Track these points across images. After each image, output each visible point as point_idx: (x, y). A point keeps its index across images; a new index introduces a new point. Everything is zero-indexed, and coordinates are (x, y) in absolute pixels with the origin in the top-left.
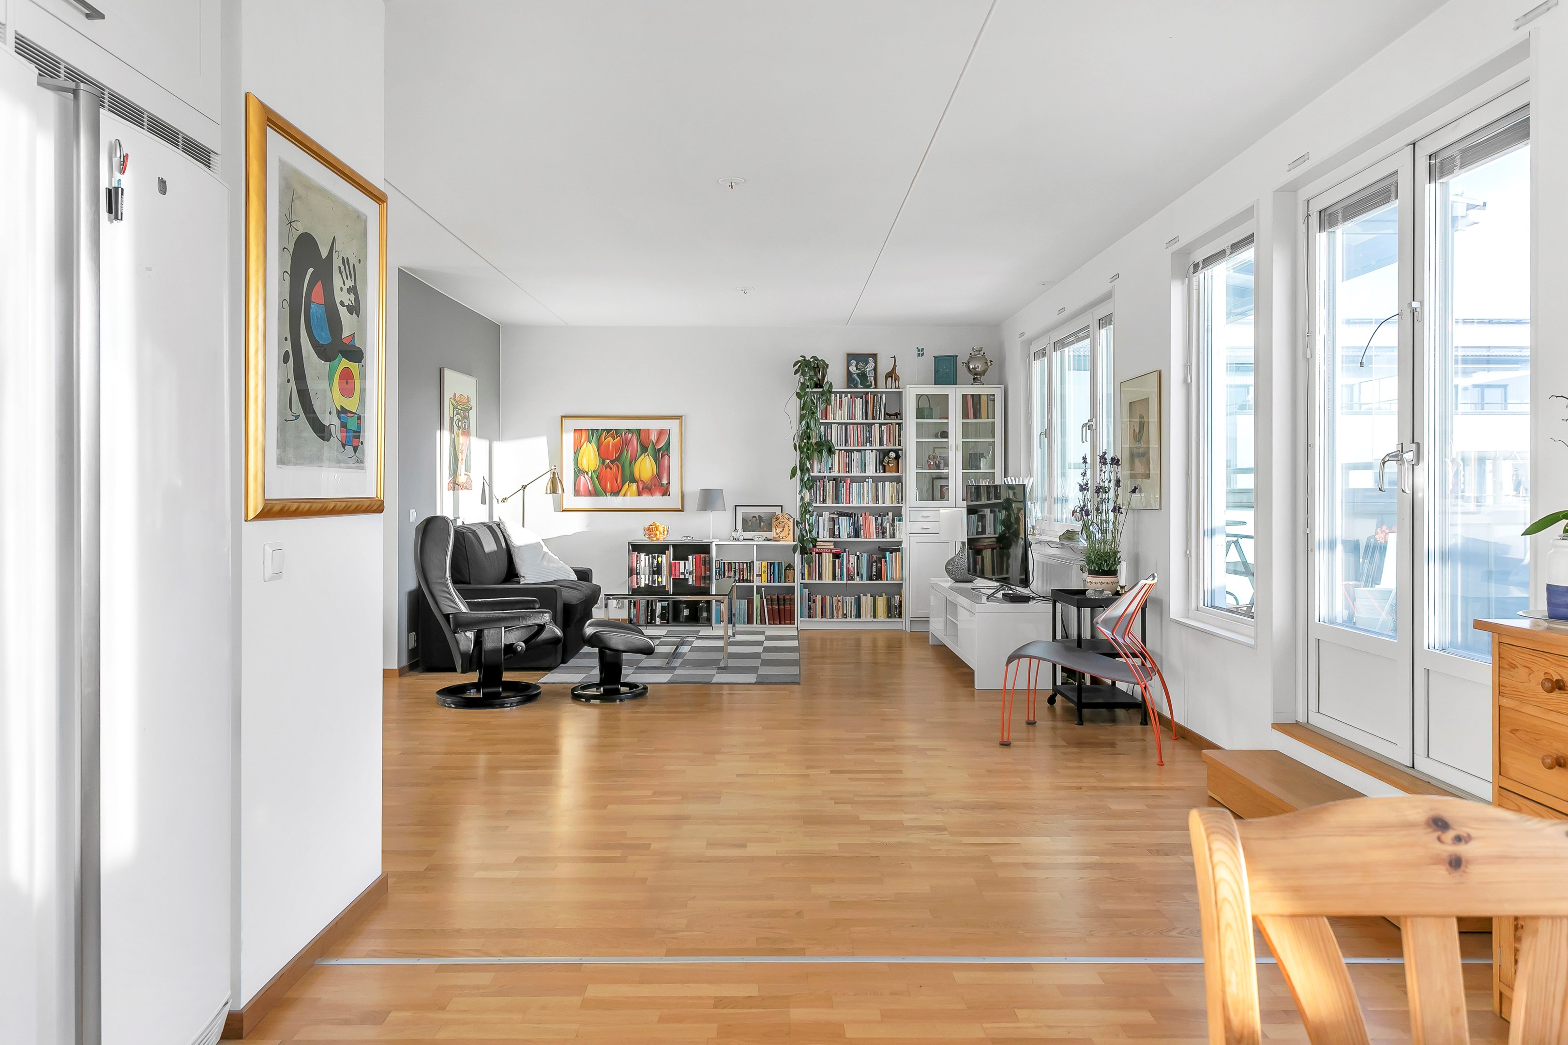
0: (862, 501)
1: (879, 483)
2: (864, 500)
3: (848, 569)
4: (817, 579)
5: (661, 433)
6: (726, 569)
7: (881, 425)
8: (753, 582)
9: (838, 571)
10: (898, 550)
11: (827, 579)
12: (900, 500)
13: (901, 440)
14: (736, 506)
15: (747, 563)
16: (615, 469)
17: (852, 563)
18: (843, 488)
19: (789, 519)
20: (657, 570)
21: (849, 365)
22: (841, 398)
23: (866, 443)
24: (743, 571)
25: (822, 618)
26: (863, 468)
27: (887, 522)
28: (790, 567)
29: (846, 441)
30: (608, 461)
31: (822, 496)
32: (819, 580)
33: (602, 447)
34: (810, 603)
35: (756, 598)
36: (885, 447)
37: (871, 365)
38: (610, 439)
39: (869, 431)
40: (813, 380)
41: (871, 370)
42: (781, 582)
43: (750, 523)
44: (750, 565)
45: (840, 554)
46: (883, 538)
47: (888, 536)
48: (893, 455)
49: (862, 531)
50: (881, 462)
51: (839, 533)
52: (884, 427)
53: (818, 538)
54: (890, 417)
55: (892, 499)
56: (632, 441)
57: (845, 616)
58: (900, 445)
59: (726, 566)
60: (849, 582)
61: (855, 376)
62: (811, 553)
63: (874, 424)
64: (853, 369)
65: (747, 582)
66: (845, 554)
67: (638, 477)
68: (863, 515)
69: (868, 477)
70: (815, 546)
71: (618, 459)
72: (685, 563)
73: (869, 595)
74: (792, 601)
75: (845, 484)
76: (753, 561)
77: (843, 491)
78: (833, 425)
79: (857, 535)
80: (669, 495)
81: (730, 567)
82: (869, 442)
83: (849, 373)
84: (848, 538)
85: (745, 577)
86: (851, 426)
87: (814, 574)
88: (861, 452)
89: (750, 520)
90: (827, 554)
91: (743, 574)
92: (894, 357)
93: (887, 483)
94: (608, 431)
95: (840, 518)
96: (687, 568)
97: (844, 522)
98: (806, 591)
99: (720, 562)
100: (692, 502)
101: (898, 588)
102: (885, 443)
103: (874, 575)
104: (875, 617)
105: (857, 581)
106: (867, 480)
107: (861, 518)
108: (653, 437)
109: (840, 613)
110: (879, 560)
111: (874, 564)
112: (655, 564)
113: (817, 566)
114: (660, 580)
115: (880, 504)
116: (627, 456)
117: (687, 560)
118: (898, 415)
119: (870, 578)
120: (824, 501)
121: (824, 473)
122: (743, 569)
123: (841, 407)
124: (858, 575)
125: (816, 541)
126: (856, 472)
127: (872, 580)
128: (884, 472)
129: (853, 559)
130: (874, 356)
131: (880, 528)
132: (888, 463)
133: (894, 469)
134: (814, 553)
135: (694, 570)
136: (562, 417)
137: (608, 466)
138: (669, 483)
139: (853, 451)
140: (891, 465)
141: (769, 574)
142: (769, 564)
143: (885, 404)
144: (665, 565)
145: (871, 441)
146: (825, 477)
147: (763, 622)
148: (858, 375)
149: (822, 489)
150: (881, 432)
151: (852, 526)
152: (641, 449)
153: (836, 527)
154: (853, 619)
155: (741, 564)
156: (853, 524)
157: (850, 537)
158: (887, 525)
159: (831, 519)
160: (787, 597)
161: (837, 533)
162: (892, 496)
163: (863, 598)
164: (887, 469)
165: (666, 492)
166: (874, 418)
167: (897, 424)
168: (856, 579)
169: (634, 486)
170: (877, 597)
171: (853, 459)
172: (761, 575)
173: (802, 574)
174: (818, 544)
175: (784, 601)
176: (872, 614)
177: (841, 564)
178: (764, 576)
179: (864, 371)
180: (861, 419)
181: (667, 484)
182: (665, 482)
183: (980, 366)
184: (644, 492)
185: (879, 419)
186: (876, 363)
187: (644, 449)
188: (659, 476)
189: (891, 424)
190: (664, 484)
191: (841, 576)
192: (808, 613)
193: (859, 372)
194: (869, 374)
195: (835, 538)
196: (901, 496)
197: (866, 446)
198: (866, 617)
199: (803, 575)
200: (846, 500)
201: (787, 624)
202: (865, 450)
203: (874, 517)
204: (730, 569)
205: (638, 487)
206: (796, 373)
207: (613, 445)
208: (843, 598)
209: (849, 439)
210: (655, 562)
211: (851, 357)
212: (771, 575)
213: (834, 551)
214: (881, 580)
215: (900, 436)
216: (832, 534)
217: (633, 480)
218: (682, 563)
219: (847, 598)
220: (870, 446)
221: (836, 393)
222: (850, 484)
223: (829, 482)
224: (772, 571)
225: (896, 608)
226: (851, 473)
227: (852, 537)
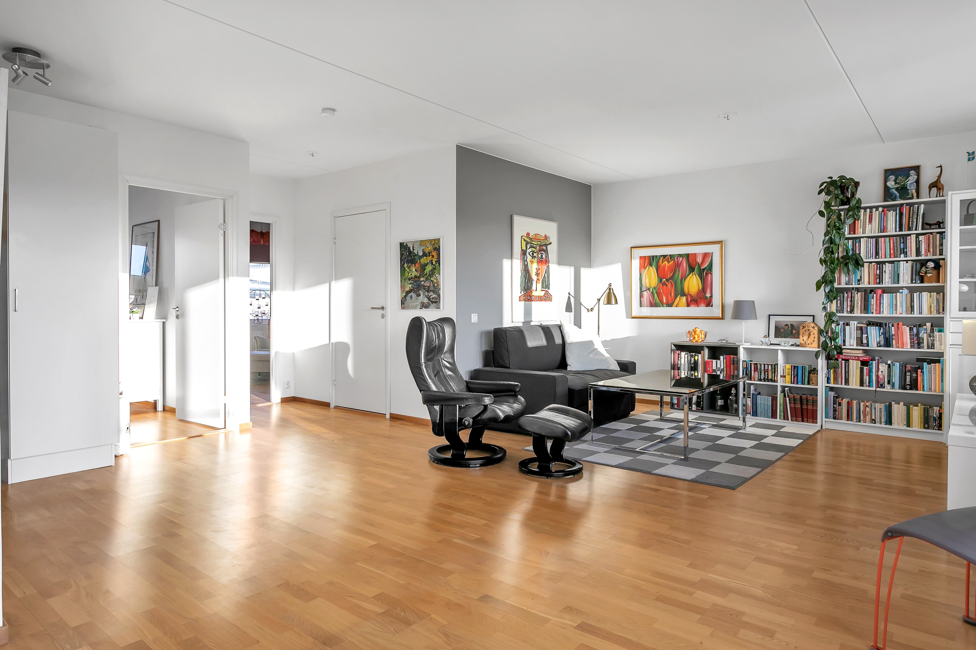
0: (894, 312)
1: (915, 294)
2: (896, 310)
3: (878, 377)
4: (844, 383)
5: (705, 255)
6: (753, 369)
7: (918, 235)
8: (777, 382)
9: (866, 378)
10: (938, 361)
11: (854, 384)
13: (942, 250)
14: (770, 315)
15: (772, 365)
16: (669, 285)
17: (882, 372)
18: (873, 298)
19: (814, 327)
20: (694, 367)
21: (886, 180)
22: (871, 212)
23: (901, 254)
24: (768, 372)
25: (847, 420)
26: (897, 279)
27: (924, 333)
28: (814, 371)
29: (877, 253)
30: (665, 280)
31: (849, 307)
32: (845, 384)
33: (660, 269)
34: (835, 405)
35: (780, 396)
36: (923, 257)
37: (913, 178)
38: (666, 262)
39: (903, 243)
40: (838, 198)
41: (913, 183)
42: (804, 384)
43: (782, 330)
44: (775, 367)
45: (869, 362)
46: (919, 348)
47: (926, 347)
48: (931, 265)
49: (894, 341)
50: (918, 273)
51: (868, 341)
52: (921, 238)
53: (844, 345)
54: (930, 227)
55: (931, 310)
56: (682, 263)
57: (873, 421)
58: (941, 254)
59: (753, 366)
60: (878, 389)
61: (894, 191)
62: (837, 359)
63: (910, 235)
64: (891, 184)
65: (772, 382)
66: (874, 362)
67: (688, 292)
68: (896, 325)
69: (902, 288)
70: (840, 353)
71: (672, 278)
72: (717, 361)
73: (902, 403)
74: (815, 402)
75: (875, 295)
76: (777, 364)
77: (873, 302)
78: (861, 239)
79: (888, 343)
80: (712, 306)
81: (756, 367)
82: (904, 253)
83: (886, 189)
84: (878, 346)
85: (770, 377)
86: (883, 239)
87: (840, 379)
88: (894, 263)
89: (783, 328)
90: (855, 361)
91: (768, 374)
92: (941, 166)
93: (925, 295)
94: (665, 256)
95: (869, 327)
96: (718, 366)
97: (873, 331)
98: (832, 394)
99: (747, 363)
100: (729, 312)
101: (939, 400)
102: (923, 252)
103: (908, 384)
104: (908, 425)
106: (901, 291)
107: (893, 328)
108: (699, 260)
109: (868, 418)
110: (916, 370)
111: (908, 374)
112: (693, 362)
113: (843, 371)
114: (696, 374)
115: (916, 314)
116: (679, 275)
117: (719, 359)
118: (940, 224)
119: (903, 387)
120: (852, 311)
121: (852, 284)
122: (768, 370)
123: (871, 222)
124: (889, 383)
125: (842, 349)
126: (887, 282)
127: (905, 389)
128: (922, 282)
129: (883, 368)
130: (917, 169)
131: (915, 338)
132: (926, 273)
133: (935, 278)
134: (840, 360)
135: (725, 368)
136: (631, 248)
137: (665, 284)
138: (711, 296)
139: (884, 262)
140: (929, 275)
141: (793, 376)
142: (793, 367)
143: (924, 214)
144: (700, 363)
145: (907, 252)
146: (853, 288)
147: (785, 418)
148: (897, 189)
149: (849, 300)
150: (918, 243)
151: (883, 336)
152: (689, 269)
153: (864, 336)
154: (883, 425)
155: (766, 366)
156: (884, 333)
157: (880, 346)
158: (924, 335)
159: (859, 328)
160: (810, 398)
161: (865, 341)
162: (931, 307)
163: (895, 407)
164: (925, 279)
165: (709, 304)
166: (909, 229)
167: (938, 233)
168: (887, 387)
169: (684, 299)
170: (911, 406)
171: (884, 270)
172: (785, 377)
173: (828, 378)
174: (844, 351)
175: (807, 401)
176: (905, 423)
177: (870, 372)
178: (788, 378)
179: (904, 185)
180: (894, 231)
181: (710, 297)
182: (708, 295)
184: (692, 304)
185: (916, 230)
186: (918, 175)
187: (692, 269)
188: (704, 290)
189: (931, 233)
190: (707, 297)
191: (869, 383)
192: (834, 414)
193: (898, 186)
194: (910, 187)
195: (863, 346)
196: (942, 306)
197: (900, 257)
198: (899, 424)
199: (828, 380)
200: (876, 310)
201: (810, 422)
202: (899, 261)
203: (908, 328)
204: (756, 369)
205: (687, 299)
206: (820, 192)
207: (668, 267)
208: (871, 405)
209: (880, 252)
210: (693, 359)
211: (888, 173)
212: (794, 377)
213: (861, 359)
214: (917, 389)
215: (941, 245)
216: (860, 342)
217: (683, 294)
218: (714, 361)
219: (877, 404)
220: (905, 257)
221: (865, 208)
222: (880, 295)
223: (857, 294)
224: (796, 374)
225: (935, 419)
226: (883, 284)
227: (882, 346)
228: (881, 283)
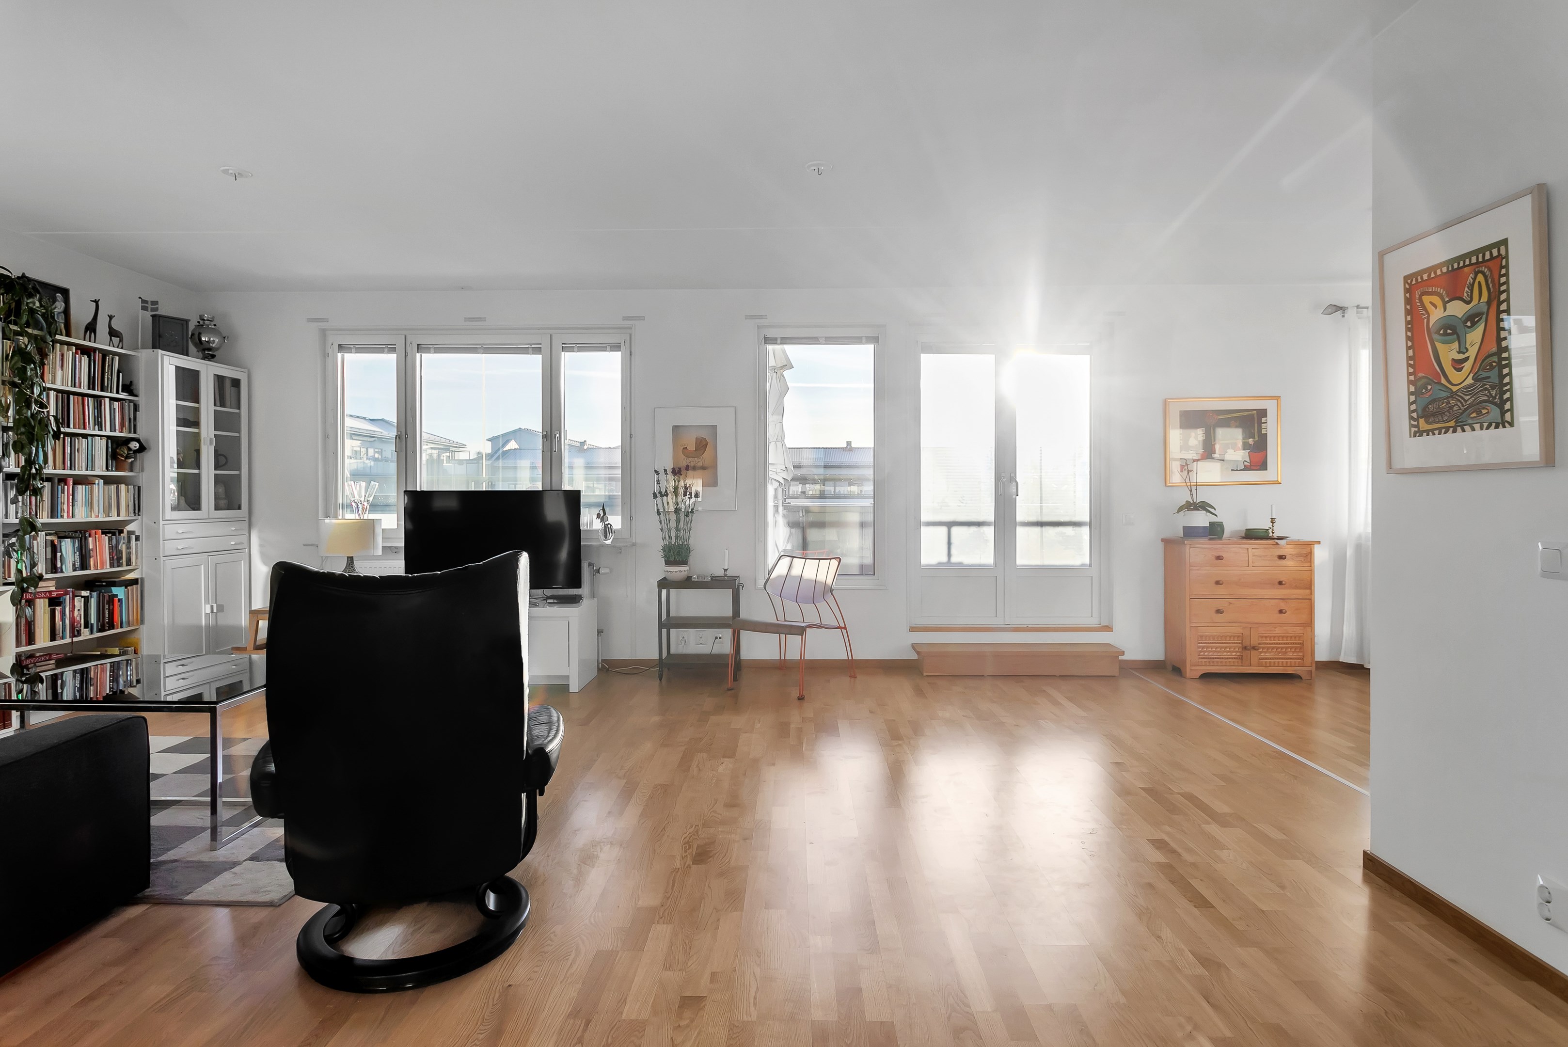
0: (91, 513)
1: (112, 486)
3: (72, 620)
7: (112, 399)
9: (58, 625)
12: (137, 511)
13: (136, 425)
17: (77, 611)
18: (64, 493)
22: (61, 350)
23: (94, 425)
26: (90, 464)
27: (122, 543)
32: (30, 644)
36: (118, 434)
37: (61, 304)
39: (97, 408)
41: (61, 312)
45: (61, 599)
46: (117, 566)
47: (124, 563)
48: (133, 446)
49: (91, 558)
50: (113, 456)
51: (62, 564)
52: (115, 404)
55: (128, 510)
58: (135, 432)
60: (75, 639)
63: (104, 397)
66: (67, 597)
68: (92, 534)
69: (97, 477)
70: (35, 589)
75: (66, 487)
77: (64, 498)
79: (84, 563)
82: (98, 425)
84: (73, 570)
86: (76, 397)
90: (43, 600)
92: (96, 302)
93: (122, 488)
95: (61, 540)
97: (68, 548)
102: (118, 427)
103: (105, 623)
105: (86, 635)
106: (96, 481)
107: (90, 539)
110: (112, 600)
111: (107, 607)
115: (114, 517)
118: (134, 389)
119: (100, 629)
123: (63, 366)
124: (86, 626)
125: (41, 580)
126: (81, 471)
127: (104, 630)
128: (119, 469)
129: (78, 604)
131: (114, 552)
132: (126, 457)
133: (137, 466)
139: (76, 435)
140: (130, 460)
143: (118, 371)
145: (100, 422)
150: (112, 412)
151: (78, 553)
153: (57, 555)
156: (80, 548)
158: (123, 547)
159: (49, 543)
161: (58, 564)
162: (128, 505)
164: (124, 465)
166: (103, 389)
167: (131, 401)
168: (83, 633)
171: (76, 448)
177: (63, 613)
179: (51, 311)
180: (86, 387)
183: (217, 340)
185: (110, 391)
186: (67, 303)
189: (124, 400)
191: (62, 632)
194: (58, 318)
195: (55, 573)
196: (138, 506)
197: (94, 429)
200: (68, 512)
202: (93, 436)
203: (107, 537)
209: (72, 417)
213: (52, 595)
214: (114, 628)
215: (135, 418)
216: (52, 567)
220: (99, 430)
222: (73, 487)
226: (75, 470)
227: (78, 569)
228: (73, 468)
